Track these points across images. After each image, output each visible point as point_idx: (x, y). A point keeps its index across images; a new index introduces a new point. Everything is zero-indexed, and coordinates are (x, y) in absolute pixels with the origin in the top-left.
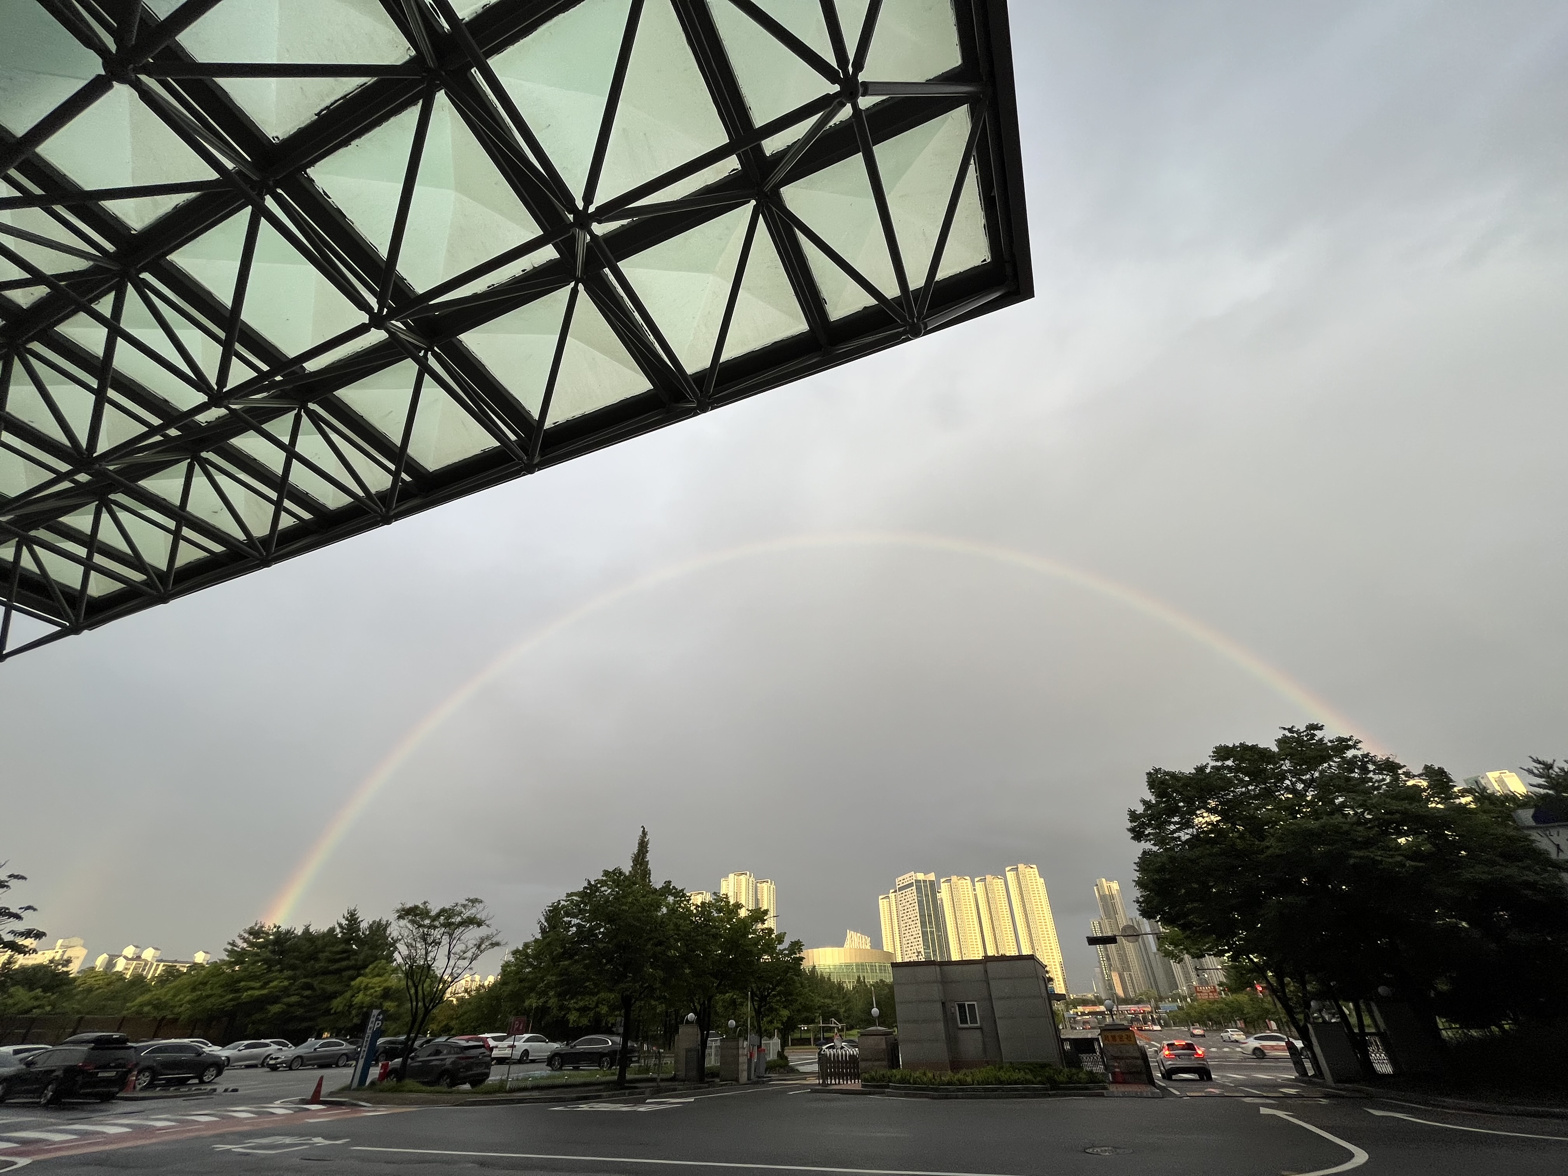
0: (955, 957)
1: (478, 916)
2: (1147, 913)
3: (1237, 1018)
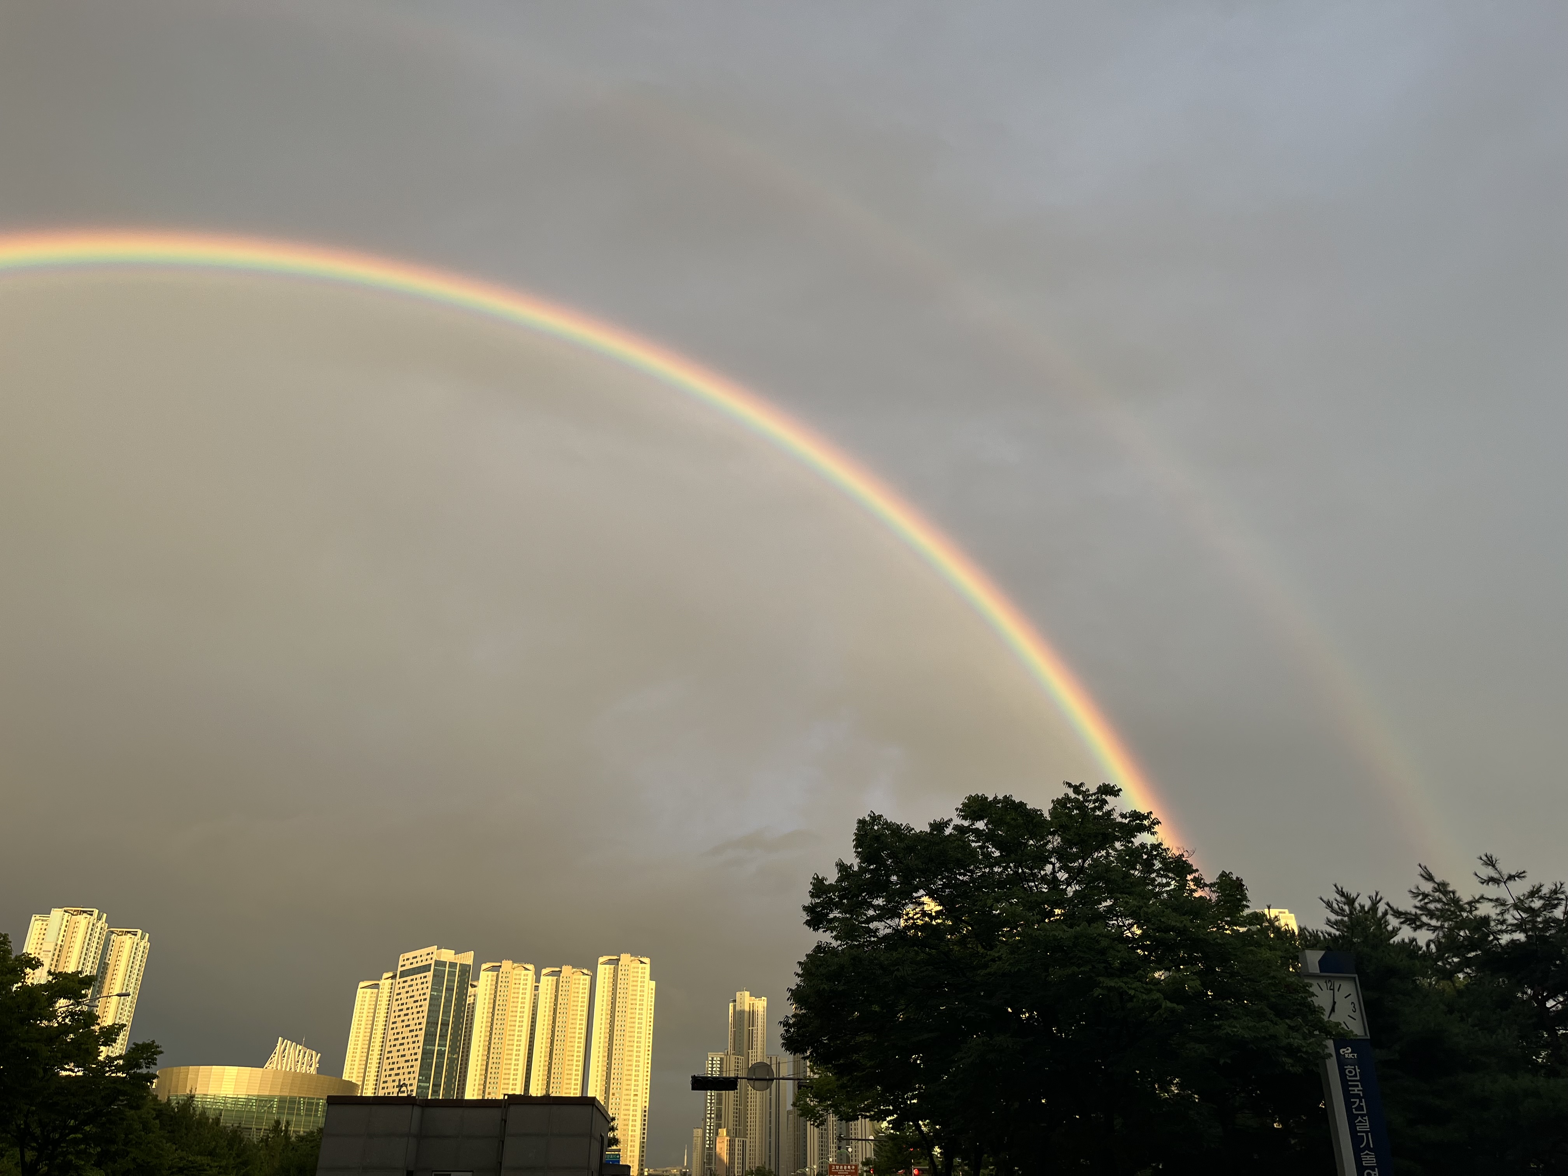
2: (792, 1044)
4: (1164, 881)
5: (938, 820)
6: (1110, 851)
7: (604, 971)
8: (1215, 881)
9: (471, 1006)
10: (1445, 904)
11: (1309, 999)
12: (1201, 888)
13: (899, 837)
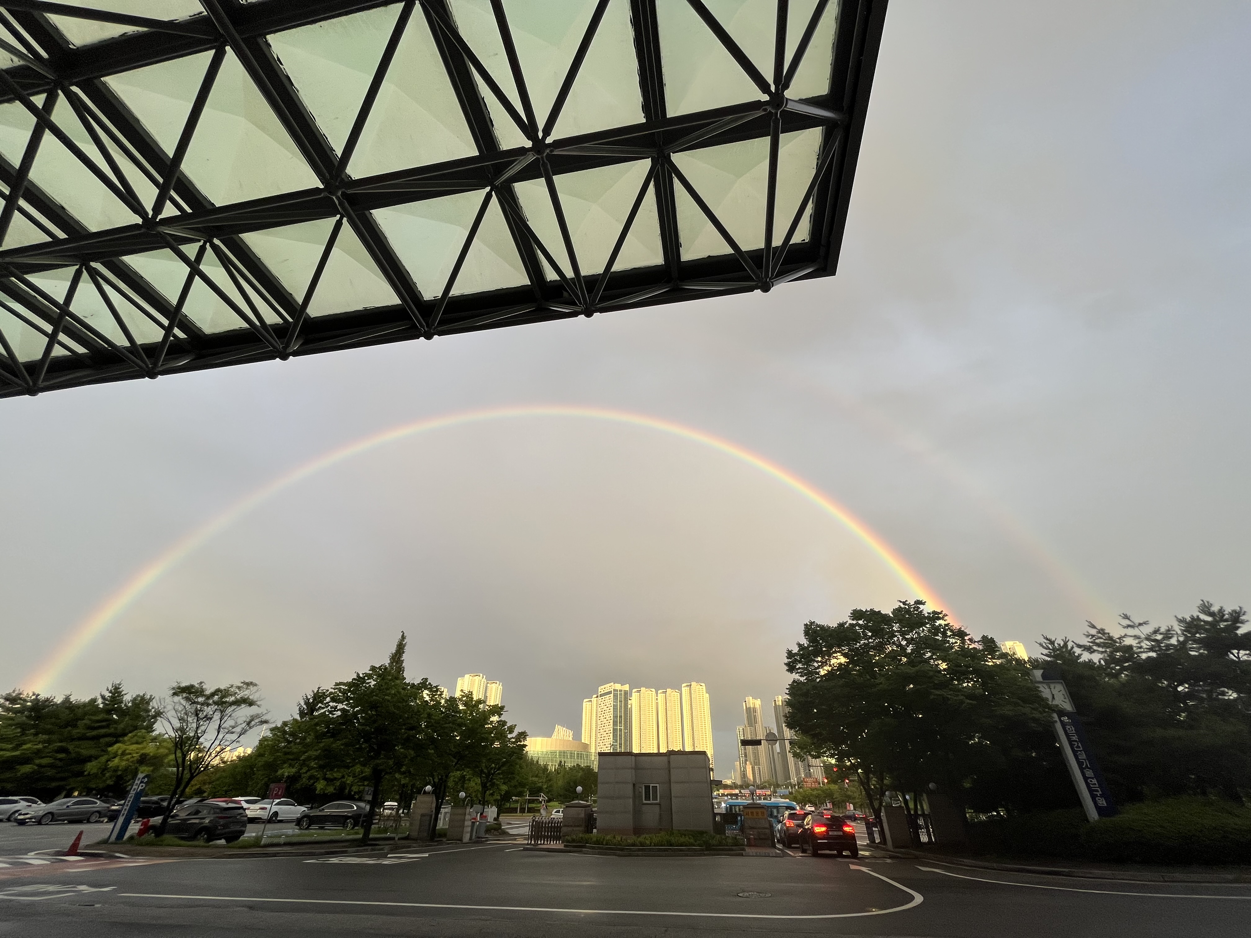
0: (635, 750)
1: (251, 697)
2: (791, 725)
3: (828, 801)
4: (954, 641)
6: (925, 629)
7: (685, 690)
8: (980, 639)
9: (630, 709)
10: (1105, 640)
11: (1040, 694)
12: (973, 643)
13: (824, 630)
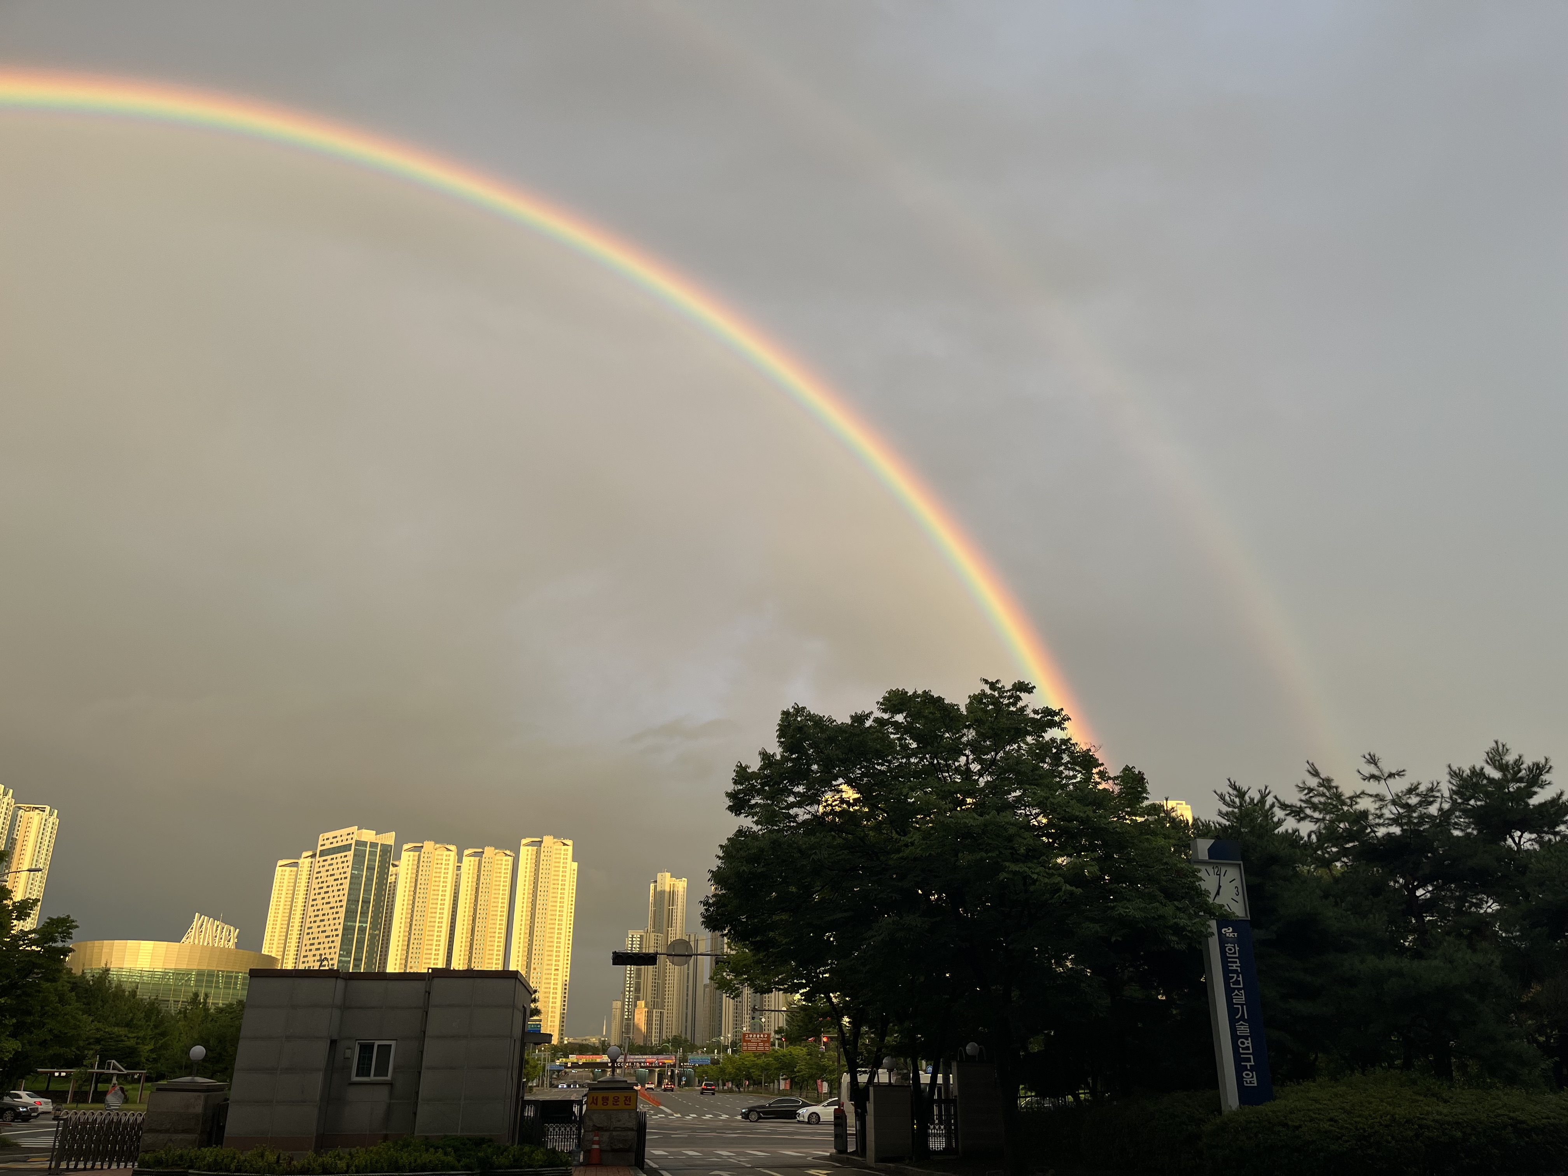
2: (712, 922)
3: (784, 1076)
4: (1071, 773)
5: (859, 712)
6: (1022, 745)
7: (526, 853)
8: (1119, 774)
9: (392, 885)
10: (1328, 798)
11: (1197, 884)
12: (1105, 781)
13: (821, 728)
